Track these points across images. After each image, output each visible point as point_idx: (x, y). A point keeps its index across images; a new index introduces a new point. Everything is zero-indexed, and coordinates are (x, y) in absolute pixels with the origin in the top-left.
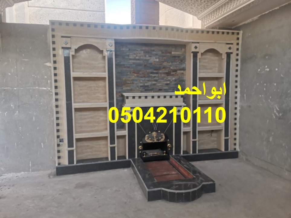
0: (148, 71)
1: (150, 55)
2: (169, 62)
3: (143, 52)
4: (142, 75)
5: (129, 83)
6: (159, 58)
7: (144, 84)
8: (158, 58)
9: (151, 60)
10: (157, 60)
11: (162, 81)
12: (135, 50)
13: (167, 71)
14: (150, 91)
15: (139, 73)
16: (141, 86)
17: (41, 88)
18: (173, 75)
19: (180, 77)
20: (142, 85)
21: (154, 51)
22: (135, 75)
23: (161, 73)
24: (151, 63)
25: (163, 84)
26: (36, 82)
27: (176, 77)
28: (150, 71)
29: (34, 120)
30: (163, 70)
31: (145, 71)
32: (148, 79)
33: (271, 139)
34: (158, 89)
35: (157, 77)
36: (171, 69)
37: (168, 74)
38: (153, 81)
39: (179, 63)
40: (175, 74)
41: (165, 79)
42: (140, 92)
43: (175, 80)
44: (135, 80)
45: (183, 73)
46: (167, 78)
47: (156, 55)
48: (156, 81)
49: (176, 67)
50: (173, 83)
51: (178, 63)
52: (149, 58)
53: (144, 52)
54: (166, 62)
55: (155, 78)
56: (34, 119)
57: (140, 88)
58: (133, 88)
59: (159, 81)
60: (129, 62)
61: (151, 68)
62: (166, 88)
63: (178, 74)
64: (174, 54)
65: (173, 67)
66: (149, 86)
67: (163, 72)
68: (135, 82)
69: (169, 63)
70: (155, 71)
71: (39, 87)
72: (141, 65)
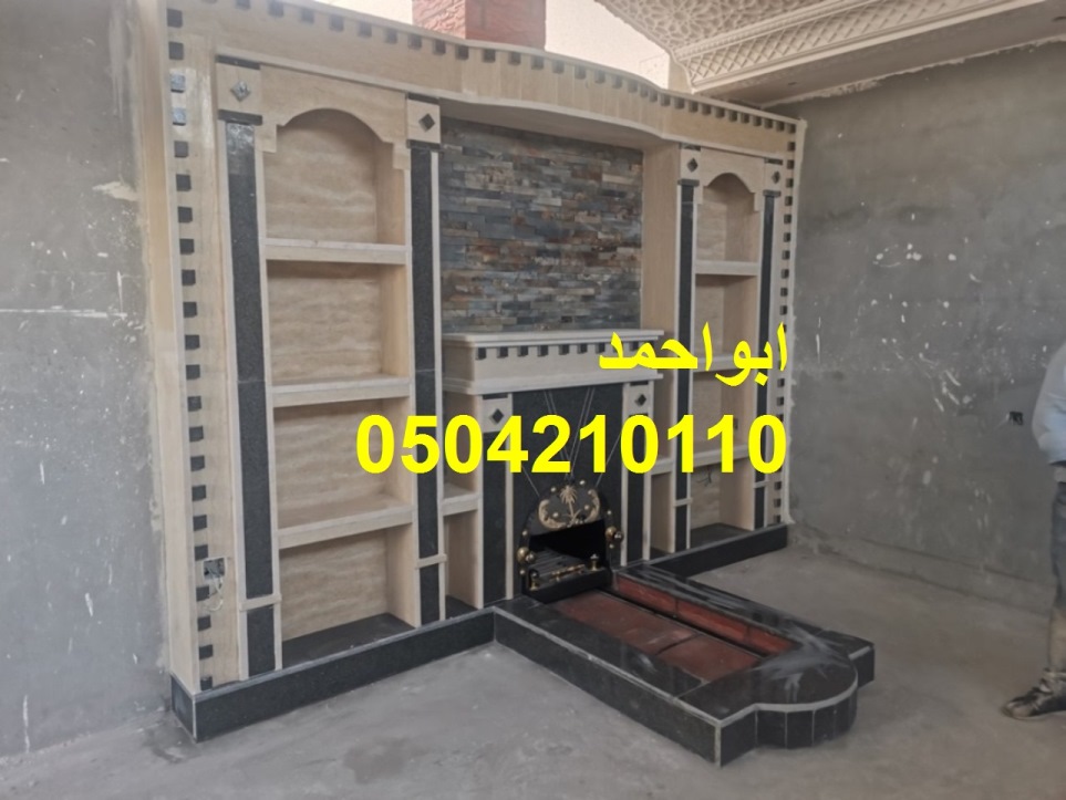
0: (527, 243)
1: (534, 182)
2: (593, 212)
3: (510, 164)
4: (511, 260)
5: (463, 293)
6: (564, 193)
7: (516, 297)
8: (561, 195)
9: (540, 201)
10: (558, 202)
11: (572, 284)
12: (484, 155)
13: (586, 248)
14: (535, 325)
15: (499, 253)
16: (506, 306)
17: (76, 312)
18: (604, 263)
19: (624, 271)
20: (507, 298)
21: (547, 163)
22: (486, 258)
23: (568, 256)
24: (538, 214)
25: (576, 296)
26: (53, 281)
27: (613, 272)
28: (535, 243)
29: (43, 479)
30: (577, 241)
31: (520, 243)
32: (529, 278)
33: (927, 478)
34: (560, 318)
35: (555, 271)
36: (600, 240)
37: (590, 258)
38: (544, 286)
39: (624, 217)
40: (613, 258)
41: (581, 276)
42: (501, 327)
43: (611, 284)
44: (485, 279)
45: (632, 259)
46: (587, 276)
47: (555, 180)
48: (553, 283)
49: (614, 232)
50: (605, 293)
51: (620, 218)
52: (531, 192)
53: (515, 168)
54: (583, 210)
55: (551, 274)
56: (42, 473)
57: (501, 313)
58: (476, 312)
59: (563, 283)
60: (465, 204)
61: (537, 232)
62: (582, 312)
63: (619, 261)
64: (608, 183)
65: (606, 233)
66: (532, 307)
67: (576, 249)
68: (487, 289)
69: (594, 215)
70: (550, 246)
71: (66, 307)
72: (503, 218)
